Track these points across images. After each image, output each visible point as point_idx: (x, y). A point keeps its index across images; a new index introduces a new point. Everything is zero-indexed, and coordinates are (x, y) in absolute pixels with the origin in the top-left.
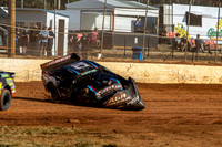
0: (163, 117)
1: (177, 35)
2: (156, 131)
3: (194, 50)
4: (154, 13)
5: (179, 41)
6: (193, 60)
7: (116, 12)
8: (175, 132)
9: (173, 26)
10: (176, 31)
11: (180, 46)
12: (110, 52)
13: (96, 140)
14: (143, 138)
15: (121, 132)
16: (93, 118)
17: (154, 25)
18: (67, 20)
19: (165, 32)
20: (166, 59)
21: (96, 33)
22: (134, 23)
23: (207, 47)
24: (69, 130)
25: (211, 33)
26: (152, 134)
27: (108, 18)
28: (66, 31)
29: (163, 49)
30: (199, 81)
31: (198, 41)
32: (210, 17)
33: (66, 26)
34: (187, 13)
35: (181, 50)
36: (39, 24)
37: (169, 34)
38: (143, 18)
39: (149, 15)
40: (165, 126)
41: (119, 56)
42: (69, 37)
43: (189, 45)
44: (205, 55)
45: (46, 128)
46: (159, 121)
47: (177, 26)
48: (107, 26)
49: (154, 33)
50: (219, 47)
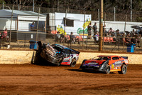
0: (49, 86)
3: (69, 42)
4: (43, 19)
7: (19, 18)
9: (55, 27)
10: (57, 30)
12: (16, 44)
16: (5, 87)
17: (43, 26)
19: (50, 31)
21: (6, 32)
25: (80, 31)
27: (14, 22)
29: (49, 42)
31: (71, 37)
32: (79, 21)
34: (64, 18)
35: (60, 42)
37: (53, 32)
38: (36, 22)
39: (40, 20)
40: (51, 91)
41: (21, 47)
43: (66, 39)
44: (76, 45)
46: (47, 88)
47: (57, 27)
48: (13, 28)
49: (43, 31)
50: (85, 40)
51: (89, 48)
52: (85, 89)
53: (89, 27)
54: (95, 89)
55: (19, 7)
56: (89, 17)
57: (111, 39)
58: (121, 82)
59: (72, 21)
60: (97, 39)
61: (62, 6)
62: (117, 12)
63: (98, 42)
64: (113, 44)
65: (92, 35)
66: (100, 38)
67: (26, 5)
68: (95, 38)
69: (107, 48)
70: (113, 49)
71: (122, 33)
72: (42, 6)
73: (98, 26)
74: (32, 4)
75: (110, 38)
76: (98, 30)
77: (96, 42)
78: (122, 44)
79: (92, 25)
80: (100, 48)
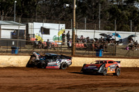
0: (29, 86)
1: (36, 40)
3: (46, 48)
4: (23, 28)
5: (37, 43)
7: (2, 27)
9: (34, 35)
10: (35, 38)
17: (23, 34)
19: (30, 38)
23: (53, 46)
25: (55, 38)
31: (48, 43)
32: (54, 29)
34: (42, 27)
37: (32, 39)
38: (17, 30)
39: (20, 29)
40: (30, 91)
41: (4, 52)
44: (52, 50)
46: (27, 88)
47: (36, 35)
49: (23, 38)
50: (60, 46)
51: (63, 53)
52: (60, 88)
53: (63, 35)
54: (69, 88)
55: (2, 18)
56: (63, 26)
57: (83, 45)
58: (91, 82)
59: (49, 30)
60: (70, 45)
61: (39, 16)
62: (87, 22)
63: (71, 48)
64: (84, 49)
65: (66, 42)
66: (73, 44)
67: (8, 15)
68: (68, 44)
69: (79, 53)
70: (84, 54)
71: (92, 40)
72: (22, 17)
73: (71, 34)
74: (13, 16)
75: (81, 44)
76: (71, 37)
77: (69, 47)
78: (91, 49)
79: (66, 33)
80: (72, 53)
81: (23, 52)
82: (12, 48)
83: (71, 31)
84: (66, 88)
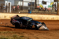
1: (40, 7)
2: (34, 32)
3: (44, 11)
5: (40, 8)
6: (44, 14)
7: (24, 1)
8: (39, 33)
9: (39, 4)
10: (40, 6)
11: (41, 10)
12: (22, 11)
13: (18, 35)
14: (31, 34)
15: (25, 33)
17: (34, 4)
18: (11, 3)
20: (37, 13)
21: (18, 6)
22: (28, 4)
23: (48, 10)
24: (11, 32)
25: (49, 6)
26: (33, 33)
27: (22, 2)
28: (10, 6)
29: (36, 11)
30: (46, 19)
31: (46, 8)
32: (49, 2)
33: (11, 4)
34: (43, 1)
36: (3, 4)
37: (38, 7)
38: (31, 2)
41: (25, 12)
42: (11, 7)
43: (43, 10)
44: (47, 12)
45: (5, 32)
47: (40, 4)
48: (21, 5)
50: (51, 10)
51: (53, 13)
53: (53, 5)
54: (55, 30)
56: (53, 1)
59: (46, 2)
60: (56, 10)
65: (54, 8)
76: (57, 6)
79: (54, 4)
80: (57, 13)
81: (33, 13)
82: (28, 11)
83: (56, 3)
84: (54, 30)
